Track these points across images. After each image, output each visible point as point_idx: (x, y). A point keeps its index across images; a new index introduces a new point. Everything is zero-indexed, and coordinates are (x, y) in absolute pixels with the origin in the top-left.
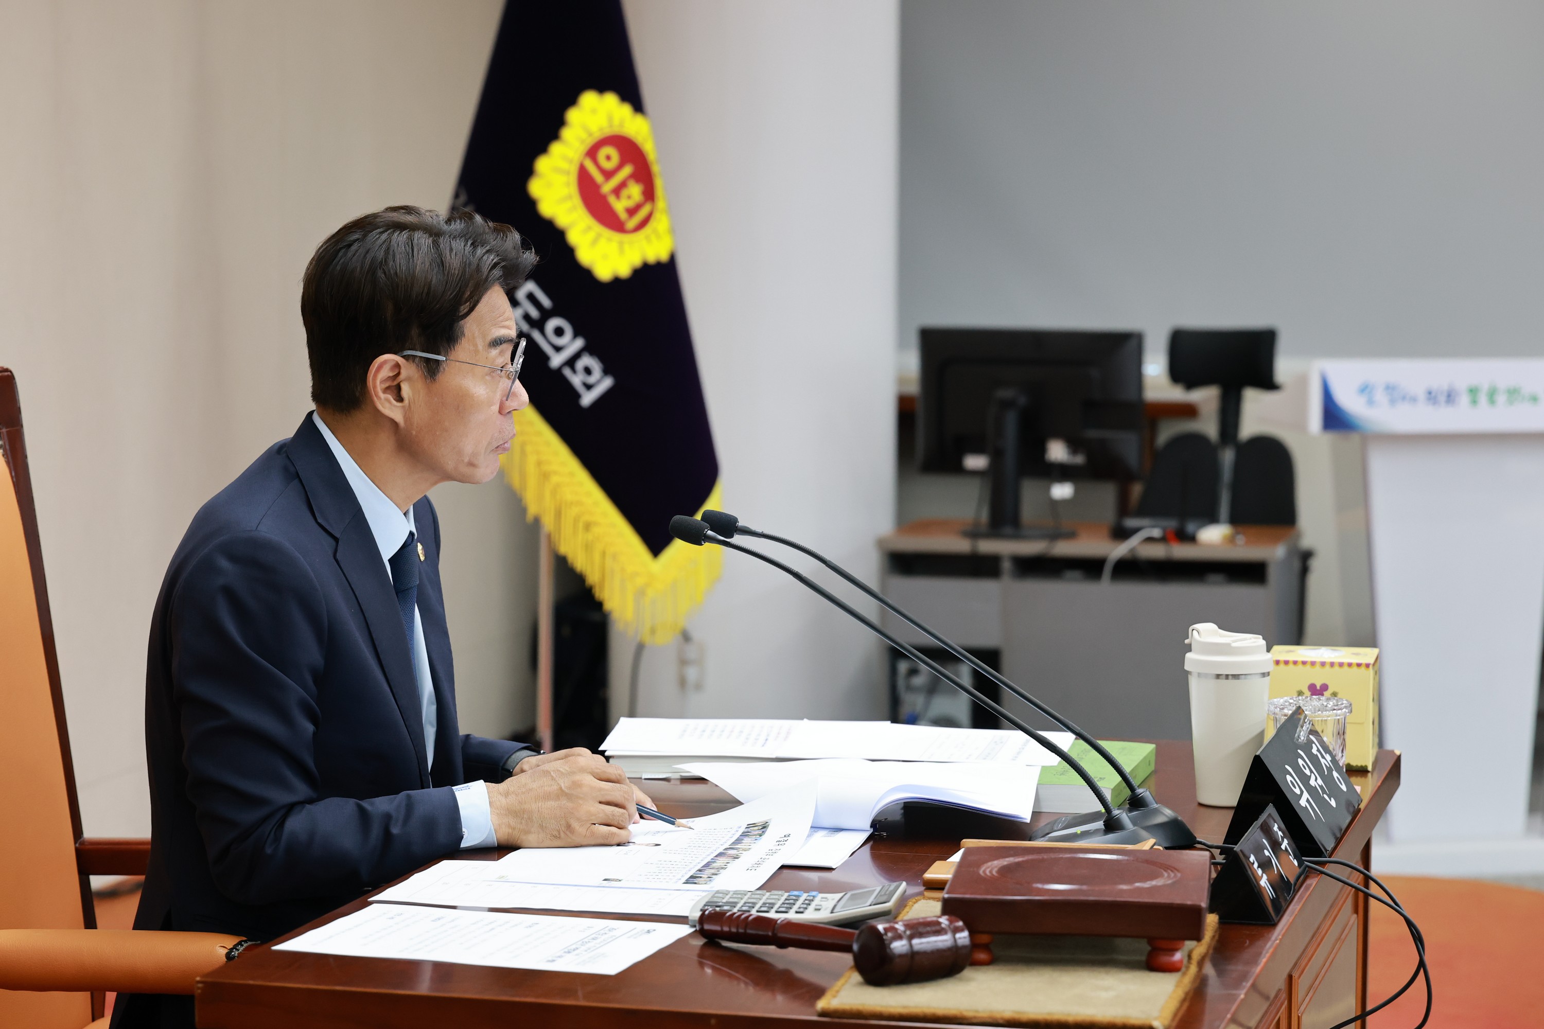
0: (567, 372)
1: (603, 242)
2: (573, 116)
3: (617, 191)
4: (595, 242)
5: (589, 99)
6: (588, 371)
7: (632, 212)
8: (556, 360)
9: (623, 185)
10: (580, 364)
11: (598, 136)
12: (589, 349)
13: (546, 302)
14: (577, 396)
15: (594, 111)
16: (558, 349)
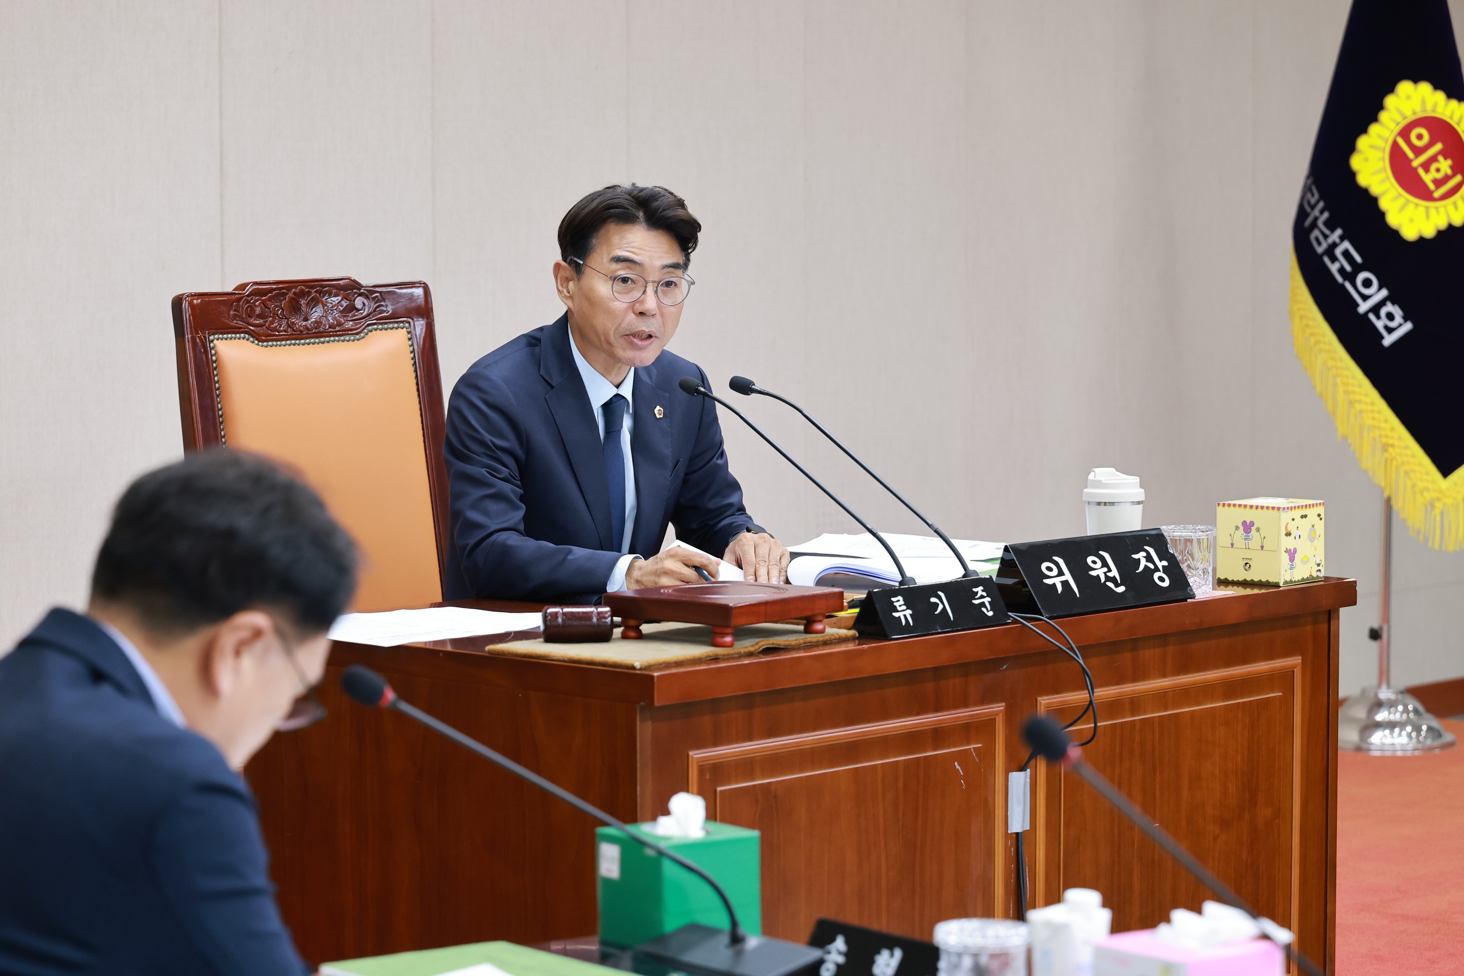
0: (1372, 317)
1: (1411, 206)
2: (1390, 101)
3: (1426, 166)
4: (1403, 208)
5: (1405, 87)
6: (1390, 317)
7: (1439, 183)
8: (1364, 307)
9: (1434, 159)
10: (1383, 312)
11: (1411, 118)
12: (1391, 298)
13: (1358, 259)
14: (1382, 337)
15: (1409, 97)
16: (1365, 298)
